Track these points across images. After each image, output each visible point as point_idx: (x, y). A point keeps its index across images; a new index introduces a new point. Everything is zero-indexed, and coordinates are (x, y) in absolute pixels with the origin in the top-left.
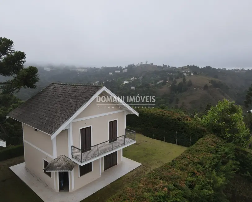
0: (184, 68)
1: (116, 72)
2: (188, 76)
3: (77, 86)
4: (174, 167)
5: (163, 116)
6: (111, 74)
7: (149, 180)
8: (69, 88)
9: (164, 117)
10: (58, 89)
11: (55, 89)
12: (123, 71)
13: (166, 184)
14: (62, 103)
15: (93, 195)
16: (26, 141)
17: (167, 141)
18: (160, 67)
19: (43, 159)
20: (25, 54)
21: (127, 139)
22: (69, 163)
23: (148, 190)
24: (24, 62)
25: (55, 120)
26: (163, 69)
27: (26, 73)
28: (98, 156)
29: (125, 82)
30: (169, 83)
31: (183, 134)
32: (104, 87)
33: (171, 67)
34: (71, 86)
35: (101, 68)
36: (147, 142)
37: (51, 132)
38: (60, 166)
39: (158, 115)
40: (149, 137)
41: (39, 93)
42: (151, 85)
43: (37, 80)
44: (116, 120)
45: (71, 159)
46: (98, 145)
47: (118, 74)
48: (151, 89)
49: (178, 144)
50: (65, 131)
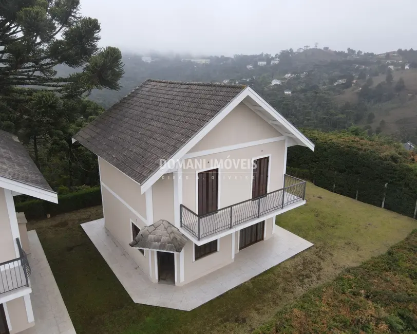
0: (391, 55)
1: (260, 63)
2: (397, 70)
3: (192, 86)
4: (394, 270)
5: (359, 149)
6: (249, 67)
7: (341, 297)
8: (178, 90)
9: (360, 152)
10: (158, 91)
11: (152, 90)
12: (272, 62)
13: (383, 313)
14: (164, 120)
15: (218, 298)
16: (105, 185)
17: (364, 199)
18: (341, 54)
19: (131, 221)
20: (99, 22)
21: (288, 196)
22: (175, 238)
23: (341, 323)
24: (98, 39)
25: (149, 154)
26: (348, 58)
27: (100, 61)
28: (231, 228)
29: (275, 82)
30: (356, 84)
31: (401, 190)
32: (249, 88)
33: (365, 54)
34: (183, 86)
35: (233, 57)
36: (320, 198)
37: (141, 179)
38: (158, 240)
39: (349, 147)
40: (325, 188)
41: (125, 99)
42: (322, 87)
43: (121, 74)
44: (268, 158)
45: (178, 230)
46: (231, 207)
47: (262, 68)
48: (321, 94)
49: (388, 207)
50: (169, 177)
